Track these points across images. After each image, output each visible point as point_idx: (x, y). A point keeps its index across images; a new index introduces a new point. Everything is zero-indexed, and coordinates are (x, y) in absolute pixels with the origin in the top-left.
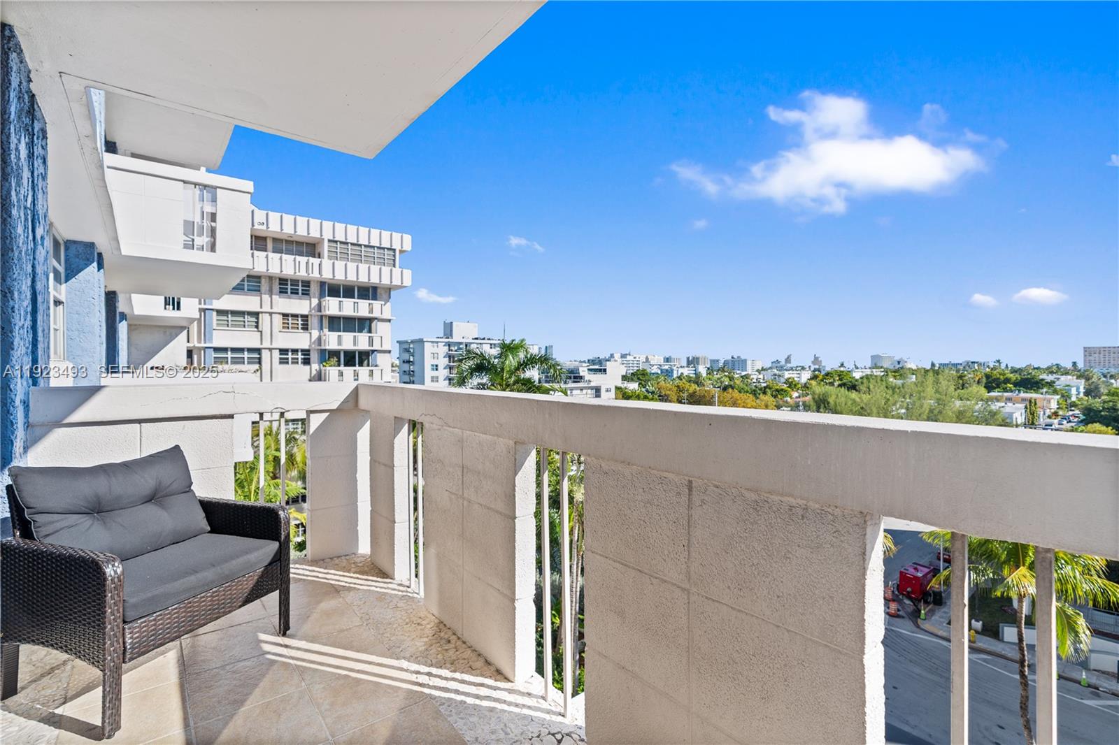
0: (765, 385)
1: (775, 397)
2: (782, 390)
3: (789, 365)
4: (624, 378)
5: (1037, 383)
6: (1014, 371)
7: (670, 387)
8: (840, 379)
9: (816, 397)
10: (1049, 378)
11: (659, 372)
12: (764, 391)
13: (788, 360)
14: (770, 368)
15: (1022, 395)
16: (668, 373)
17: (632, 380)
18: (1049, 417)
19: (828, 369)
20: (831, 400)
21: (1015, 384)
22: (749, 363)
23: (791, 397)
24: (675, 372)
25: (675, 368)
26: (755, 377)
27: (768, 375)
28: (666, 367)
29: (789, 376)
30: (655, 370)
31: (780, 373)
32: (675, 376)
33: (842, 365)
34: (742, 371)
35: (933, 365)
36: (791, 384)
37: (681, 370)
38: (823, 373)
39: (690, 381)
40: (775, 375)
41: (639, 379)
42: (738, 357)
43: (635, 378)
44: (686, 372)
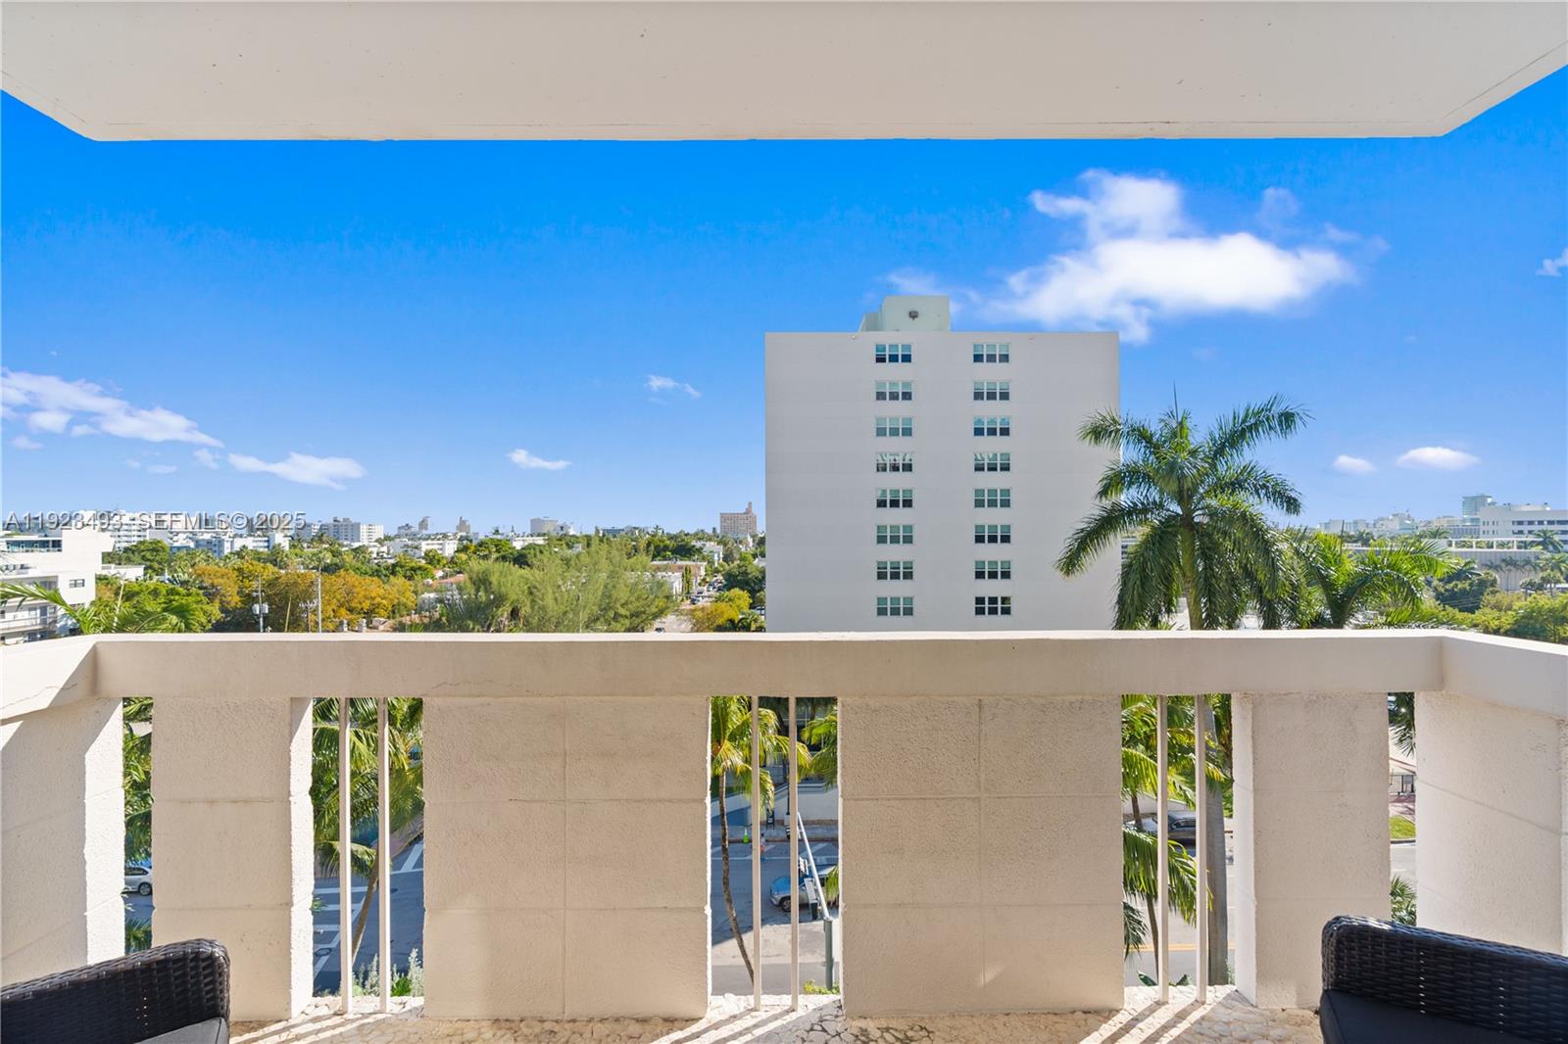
0: (392, 561)
1: (410, 578)
2: (420, 568)
3: (424, 532)
4: (108, 558)
5: (690, 549)
6: (672, 537)
7: (224, 570)
8: (498, 551)
9: (474, 576)
10: (698, 544)
11: (192, 545)
12: (393, 570)
13: (423, 524)
14: (398, 536)
15: (679, 563)
16: (215, 546)
17: (129, 561)
18: (700, 584)
19: (481, 537)
20: (494, 579)
21: (674, 552)
22: (364, 529)
23: (433, 578)
24: (227, 545)
25: (226, 538)
26: (375, 550)
27: (396, 547)
28: (207, 536)
29: (430, 547)
30: (181, 541)
31: (416, 543)
32: (227, 551)
33: (497, 532)
34: (353, 540)
35: (597, 531)
36: (432, 559)
37: (239, 544)
38: (475, 543)
39: (259, 560)
40: (407, 546)
41: (143, 557)
42: (345, 520)
43: (137, 558)
44: (250, 543)
